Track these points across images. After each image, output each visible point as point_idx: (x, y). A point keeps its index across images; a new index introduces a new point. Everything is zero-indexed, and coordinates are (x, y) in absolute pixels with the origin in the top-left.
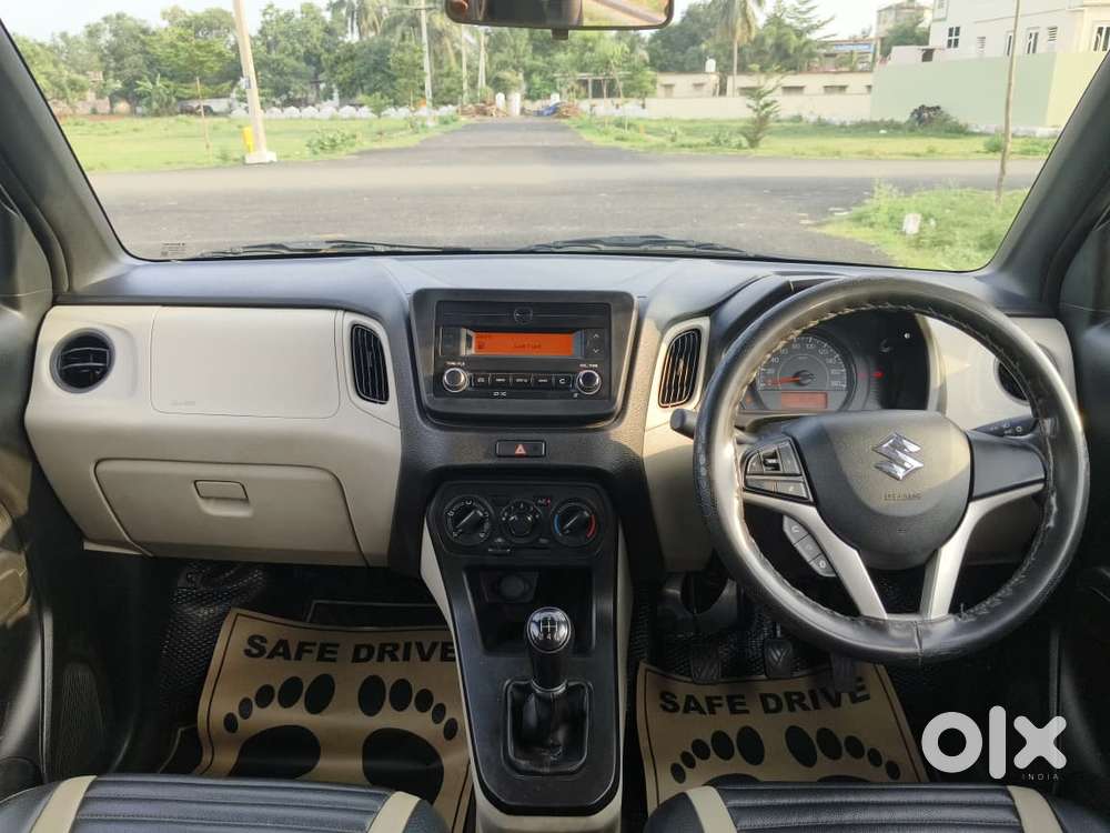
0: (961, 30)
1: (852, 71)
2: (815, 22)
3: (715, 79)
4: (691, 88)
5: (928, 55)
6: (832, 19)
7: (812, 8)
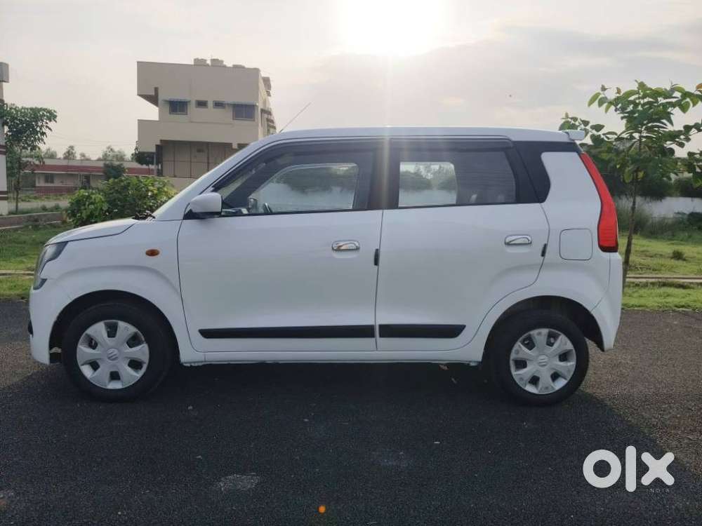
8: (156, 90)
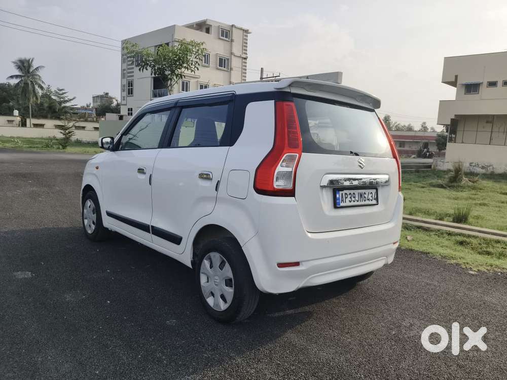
0: (133, 109)
1: (86, 121)
2: (66, 99)
3: (19, 119)
4: (7, 122)
5: (121, 118)
6: (74, 98)
7: (65, 93)
8: (456, 77)
